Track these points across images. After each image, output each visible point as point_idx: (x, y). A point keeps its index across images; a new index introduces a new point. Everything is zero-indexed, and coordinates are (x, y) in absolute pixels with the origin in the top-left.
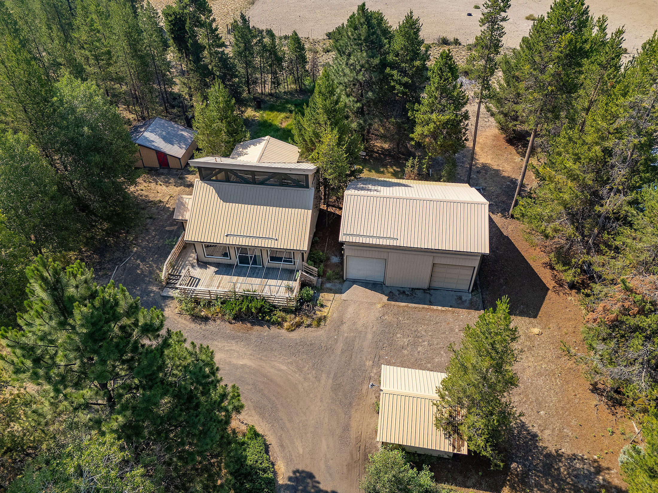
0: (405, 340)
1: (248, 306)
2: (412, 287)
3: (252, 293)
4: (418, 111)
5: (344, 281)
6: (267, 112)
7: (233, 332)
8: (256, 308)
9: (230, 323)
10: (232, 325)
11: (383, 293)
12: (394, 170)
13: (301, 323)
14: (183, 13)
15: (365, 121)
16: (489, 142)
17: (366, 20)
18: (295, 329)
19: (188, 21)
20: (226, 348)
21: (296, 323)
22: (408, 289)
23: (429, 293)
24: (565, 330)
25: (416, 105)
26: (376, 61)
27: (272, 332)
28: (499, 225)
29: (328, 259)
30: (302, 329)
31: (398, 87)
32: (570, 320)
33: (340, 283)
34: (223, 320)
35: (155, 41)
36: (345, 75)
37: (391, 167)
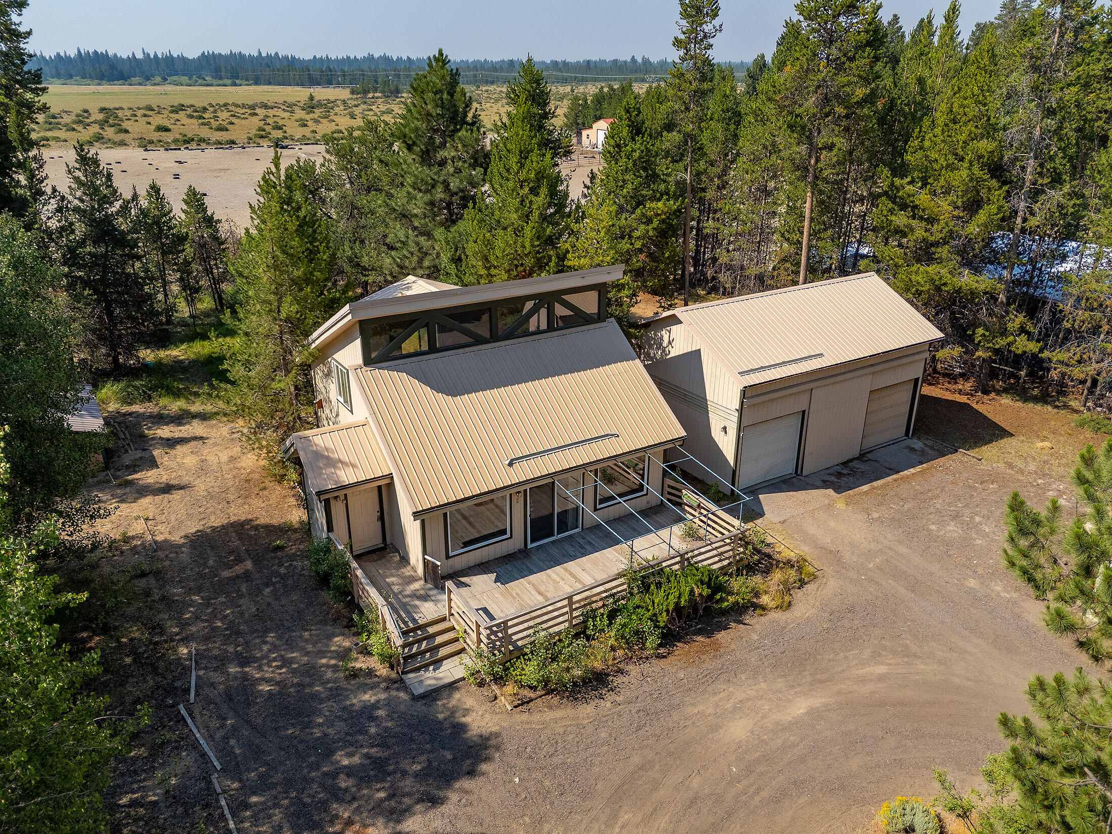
9: (660, 657)
10: (669, 660)
13: (787, 583)
18: (790, 602)
23: (871, 460)
27: (757, 626)
30: (799, 593)
34: (638, 660)
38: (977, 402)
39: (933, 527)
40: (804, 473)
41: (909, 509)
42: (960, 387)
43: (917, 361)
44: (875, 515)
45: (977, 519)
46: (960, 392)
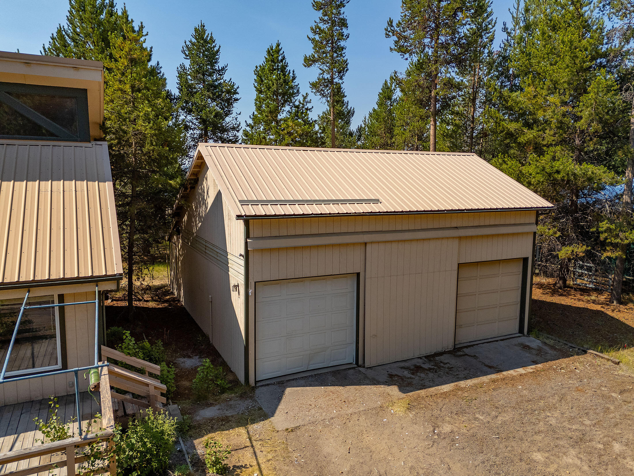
5: (252, 389)
23: (468, 355)
38: (613, 311)
39: (538, 456)
40: (367, 364)
41: (504, 423)
42: (593, 298)
43: (522, 234)
44: (447, 428)
45: (617, 447)
46: (594, 302)
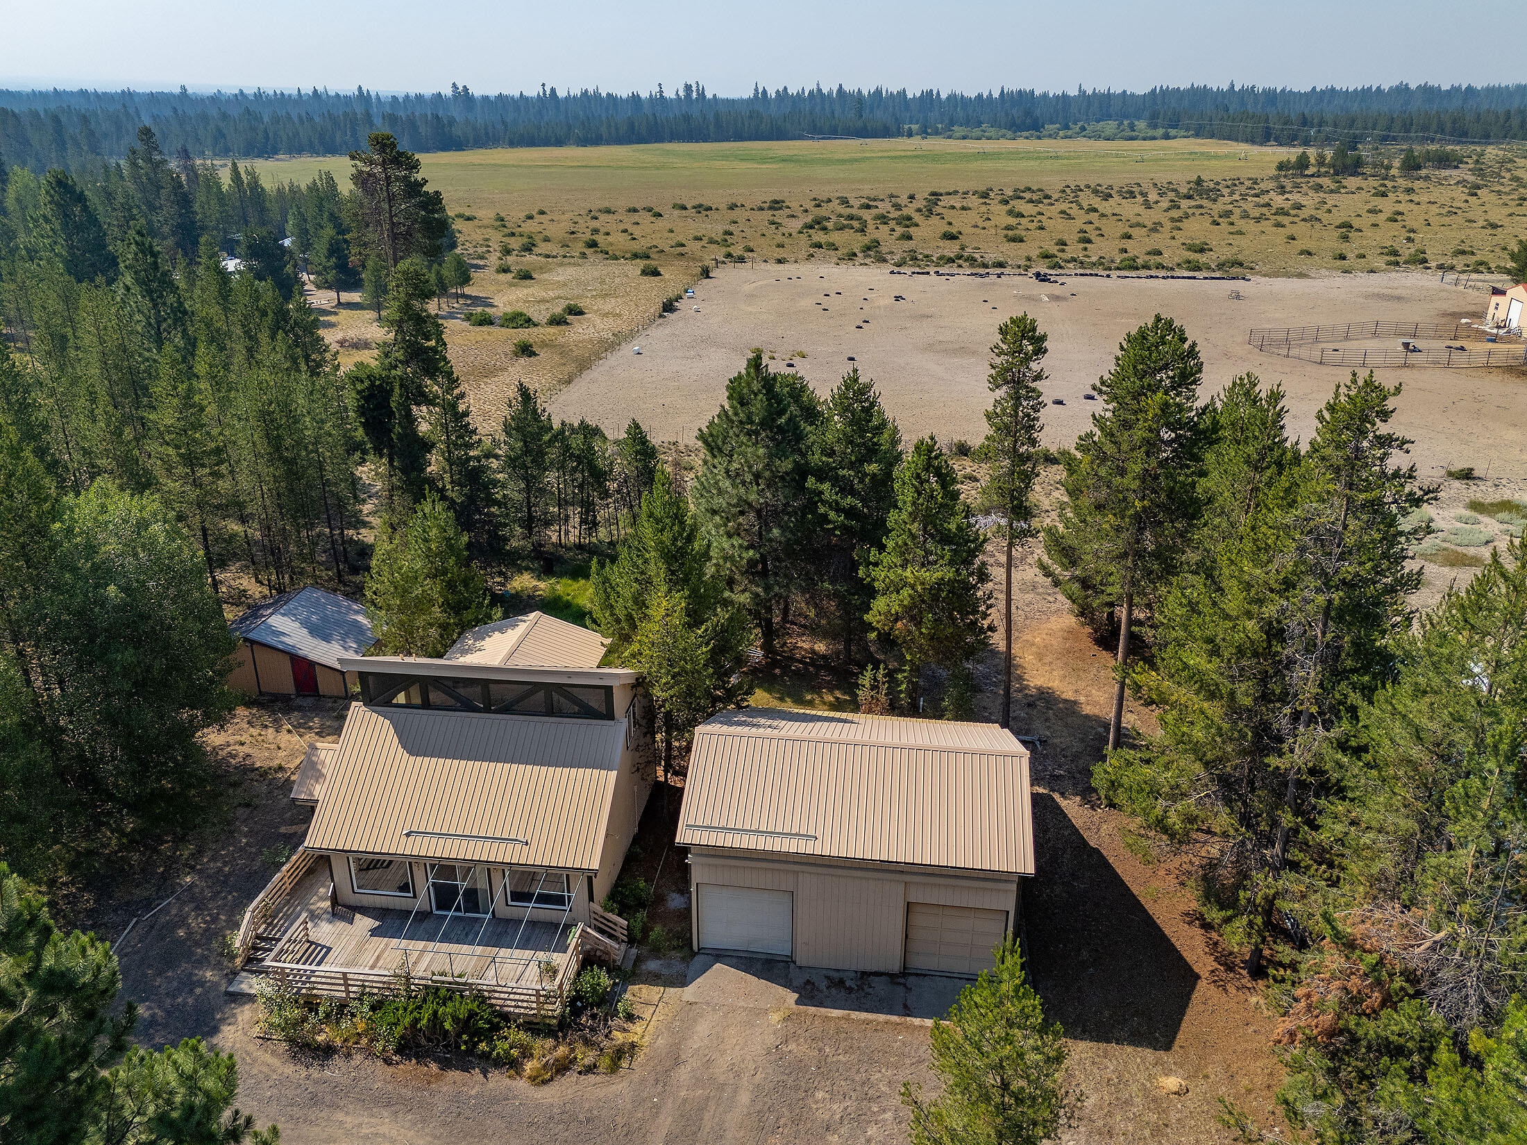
0: (835, 1107)
1: (435, 1013)
2: (861, 968)
3: (450, 979)
4: (876, 564)
5: (694, 955)
6: (565, 581)
7: (390, 1087)
8: (455, 1019)
9: (388, 1062)
10: (391, 1069)
11: (787, 984)
12: (837, 698)
13: (571, 1062)
14: (388, 377)
15: (767, 589)
16: (1055, 643)
17: (763, 387)
18: (551, 1079)
19: (397, 390)
20: (365, 1131)
21: (557, 1060)
22: (853, 975)
23: (905, 985)
24: (1245, 1081)
25: (873, 551)
26: (786, 465)
27: (491, 1085)
28: (1078, 823)
29: (660, 899)
30: (571, 1077)
31: (832, 515)
32: (1257, 1055)
33: (683, 959)
34: (369, 1054)
35: (330, 435)
36: (721, 492)
37: (831, 691)
38: (1215, 982)
40: (798, 963)
44: (790, 1048)
